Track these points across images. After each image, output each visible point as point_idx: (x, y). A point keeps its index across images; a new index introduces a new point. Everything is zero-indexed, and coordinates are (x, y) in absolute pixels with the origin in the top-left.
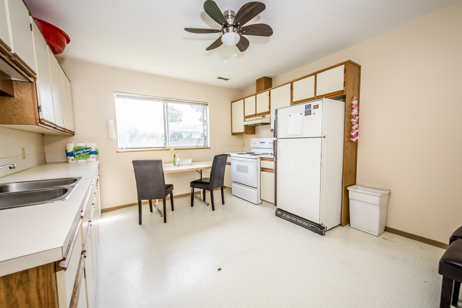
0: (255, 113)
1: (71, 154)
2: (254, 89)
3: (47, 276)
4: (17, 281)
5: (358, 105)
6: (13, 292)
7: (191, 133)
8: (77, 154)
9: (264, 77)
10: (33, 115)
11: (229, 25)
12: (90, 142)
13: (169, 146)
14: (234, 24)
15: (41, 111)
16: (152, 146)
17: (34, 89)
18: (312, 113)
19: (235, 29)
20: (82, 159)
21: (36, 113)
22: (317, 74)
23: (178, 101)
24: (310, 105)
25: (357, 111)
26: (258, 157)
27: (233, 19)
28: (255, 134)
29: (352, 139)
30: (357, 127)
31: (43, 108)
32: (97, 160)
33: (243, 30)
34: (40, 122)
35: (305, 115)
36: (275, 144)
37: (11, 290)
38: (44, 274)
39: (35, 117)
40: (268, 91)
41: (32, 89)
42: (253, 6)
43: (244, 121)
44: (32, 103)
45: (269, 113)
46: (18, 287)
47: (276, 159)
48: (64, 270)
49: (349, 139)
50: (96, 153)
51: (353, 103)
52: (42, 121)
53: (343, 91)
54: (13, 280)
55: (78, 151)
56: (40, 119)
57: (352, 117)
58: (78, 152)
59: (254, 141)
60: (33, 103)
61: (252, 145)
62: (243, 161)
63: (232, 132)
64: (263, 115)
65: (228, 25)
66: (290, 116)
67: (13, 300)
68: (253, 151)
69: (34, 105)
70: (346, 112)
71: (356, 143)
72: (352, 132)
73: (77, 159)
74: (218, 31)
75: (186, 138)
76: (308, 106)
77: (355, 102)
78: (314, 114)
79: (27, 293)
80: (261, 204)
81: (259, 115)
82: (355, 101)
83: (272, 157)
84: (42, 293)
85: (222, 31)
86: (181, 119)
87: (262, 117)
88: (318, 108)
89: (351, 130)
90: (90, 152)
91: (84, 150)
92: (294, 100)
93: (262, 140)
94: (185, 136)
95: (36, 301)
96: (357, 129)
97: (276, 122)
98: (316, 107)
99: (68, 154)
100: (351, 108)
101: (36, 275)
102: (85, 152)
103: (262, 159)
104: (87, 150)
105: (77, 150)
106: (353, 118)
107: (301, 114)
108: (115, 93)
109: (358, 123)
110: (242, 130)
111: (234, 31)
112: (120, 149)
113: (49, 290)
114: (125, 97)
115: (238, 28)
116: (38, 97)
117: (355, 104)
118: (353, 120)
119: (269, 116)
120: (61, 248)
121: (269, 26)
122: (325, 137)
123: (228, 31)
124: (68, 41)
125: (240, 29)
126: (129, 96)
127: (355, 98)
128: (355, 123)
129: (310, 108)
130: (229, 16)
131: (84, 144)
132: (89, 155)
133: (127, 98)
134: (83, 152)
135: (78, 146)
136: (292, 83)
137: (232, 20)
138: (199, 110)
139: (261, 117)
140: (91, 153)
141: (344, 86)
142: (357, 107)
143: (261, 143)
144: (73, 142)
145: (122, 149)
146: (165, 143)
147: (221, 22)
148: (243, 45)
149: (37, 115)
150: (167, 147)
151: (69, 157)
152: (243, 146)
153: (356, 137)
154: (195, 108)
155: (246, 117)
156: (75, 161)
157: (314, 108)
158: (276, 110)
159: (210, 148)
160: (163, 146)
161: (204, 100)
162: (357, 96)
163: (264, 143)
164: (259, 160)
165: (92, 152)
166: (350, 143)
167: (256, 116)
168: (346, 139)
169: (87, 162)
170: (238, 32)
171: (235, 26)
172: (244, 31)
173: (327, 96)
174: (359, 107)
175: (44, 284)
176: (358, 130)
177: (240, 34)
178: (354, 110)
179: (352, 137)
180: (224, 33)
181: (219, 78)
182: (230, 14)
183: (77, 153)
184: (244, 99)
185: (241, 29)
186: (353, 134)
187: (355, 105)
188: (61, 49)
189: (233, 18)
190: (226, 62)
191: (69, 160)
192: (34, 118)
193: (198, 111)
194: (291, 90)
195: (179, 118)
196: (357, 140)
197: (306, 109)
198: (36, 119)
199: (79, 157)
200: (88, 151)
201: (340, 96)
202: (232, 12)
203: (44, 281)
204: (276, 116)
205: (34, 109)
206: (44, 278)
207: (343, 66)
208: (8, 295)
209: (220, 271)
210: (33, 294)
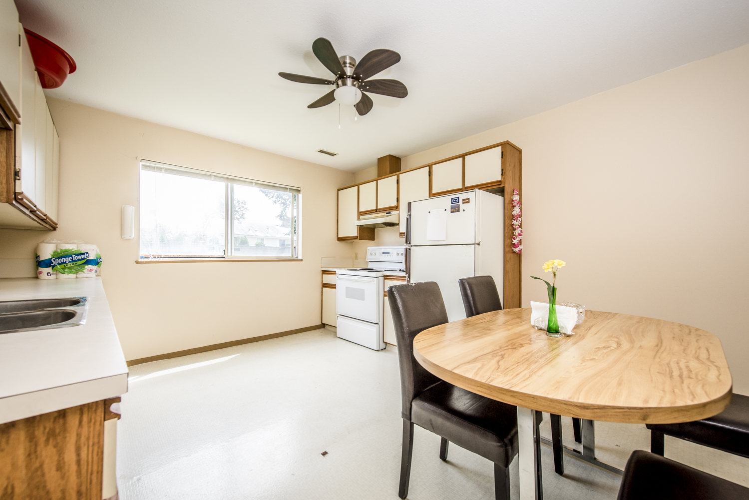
0: (375, 208)
1: (48, 264)
2: (374, 172)
3: (94, 424)
4: (47, 430)
5: (520, 202)
6: (39, 449)
7: (263, 239)
8: (59, 264)
9: (390, 156)
10: (3, 185)
11: (347, 76)
12: (86, 243)
13: (233, 255)
14: (355, 76)
15: (19, 180)
16: (202, 254)
17: (11, 141)
18: (461, 209)
19: (355, 83)
20: (68, 273)
21: (10, 181)
22: (466, 157)
23: (252, 182)
24: (458, 198)
25: (520, 210)
26: (380, 274)
27: (354, 69)
28: (374, 240)
29: (514, 249)
30: (520, 232)
31: (23, 174)
32: (97, 276)
33: (365, 86)
34: (15, 199)
35: (452, 212)
36: (408, 253)
37: (36, 445)
38: (90, 421)
39: (7, 189)
40: (396, 177)
41: (8, 141)
42: (384, 56)
43: (359, 219)
44: (4, 164)
45: (396, 208)
46: (47, 440)
47: (409, 277)
48: (117, 419)
49: (510, 249)
50: (96, 262)
51: (514, 199)
52: (19, 197)
53: (500, 181)
54: (42, 428)
55: (62, 257)
56: (15, 193)
57: (513, 218)
58: (62, 260)
59: (372, 250)
60: (7, 165)
61: (369, 258)
62: (356, 281)
63: (338, 236)
64: (388, 212)
65: (345, 76)
66: (429, 212)
67: (37, 464)
68: (370, 266)
69: (7, 167)
70: (506, 212)
71: (519, 255)
72: (514, 239)
73: (57, 272)
74: (329, 83)
75: (254, 245)
76: (455, 200)
77: (516, 198)
78: (464, 210)
79: (61, 452)
80: (384, 350)
81: (382, 210)
82: (517, 196)
83: (404, 274)
84: (84, 455)
85: (336, 82)
86: (243, 214)
87: (387, 213)
88: (469, 202)
89: (512, 237)
90: (85, 261)
91: (73, 256)
92: (434, 192)
93: (385, 249)
94: (252, 243)
95: (74, 467)
96: (520, 235)
97: (408, 220)
98: (467, 201)
99: (40, 263)
100: (511, 205)
101: (77, 422)
102: (75, 261)
103: (386, 277)
104: (80, 257)
105: (60, 256)
106: (515, 220)
107: (446, 210)
108: (141, 161)
109: (520, 227)
110: (354, 233)
111: (354, 86)
112: (142, 258)
113: (96, 448)
114: (160, 169)
115: (360, 82)
116: (17, 155)
117: (516, 200)
118: (514, 222)
119: (397, 212)
120: (127, 374)
121: (403, 85)
122: (479, 244)
123: (344, 84)
124: (73, 69)
125: (361, 84)
126: (166, 169)
127: (516, 192)
128: (517, 227)
129: (458, 202)
130: (346, 63)
131: (76, 245)
132: (82, 266)
133: (164, 171)
134: (72, 259)
135: (63, 249)
136: (430, 166)
137: (351, 71)
138: (278, 201)
139: (384, 214)
140: (88, 262)
141: (502, 175)
142: (519, 205)
143: (383, 253)
144: (54, 242)
145: (145, 258)
146: (224, 251)
147: (336, 70)
148: (364, 107)
149: (11, 185)
150: (228, 257)
151: (41, 269)
152: (354, 259)
153: (520, 247)
154: (273, 197)
155: (361, 214)
156: (53, 277)
157: (463, 203)
158: (409, 204)
159: (301, 260)
160: (222, 254)
161: (295, 184)
162: (519, 191)
163: (389, 253)
164: (382, 279)
165: (90, 260)
166: (512, 255)
167: (376, 211)
168: (507, 249)
169: (77, 278)
170: (359, 87)
171: (356, 78)
172: (368, 88)
173: (481, 187)
174: (521, 204)
175: (88, 439)
176: (521, 237)
177: (362, 90)
178: (515, 208)
179: (514, 246)
180: (338, 86)
181: (321, 151)
182: (348, 61)
183: (59, 261)
184: (358, 186)
185: (363, 84)
186: (515, 241)
187: (516, 202)
188: (58, 80)
189: (352, 66)
190: (340, 127)
191: (41, 275)
192: (5, 190)
193: (278, 203)
194: (430, 176)
195: (241, 213)
196: (520, 251)
197: (452, 203)
198: (8, 192)
199: (63, 269)
200: (82, 259)
201: (497, 189)
202: (351, 58)
203: (89, 432)
204: (409, 212)
205: (8, 174)
206: (89, 427)
207: (500, 148)
208: (29, 455)
209: (326, 455)
210: (70, 456)
